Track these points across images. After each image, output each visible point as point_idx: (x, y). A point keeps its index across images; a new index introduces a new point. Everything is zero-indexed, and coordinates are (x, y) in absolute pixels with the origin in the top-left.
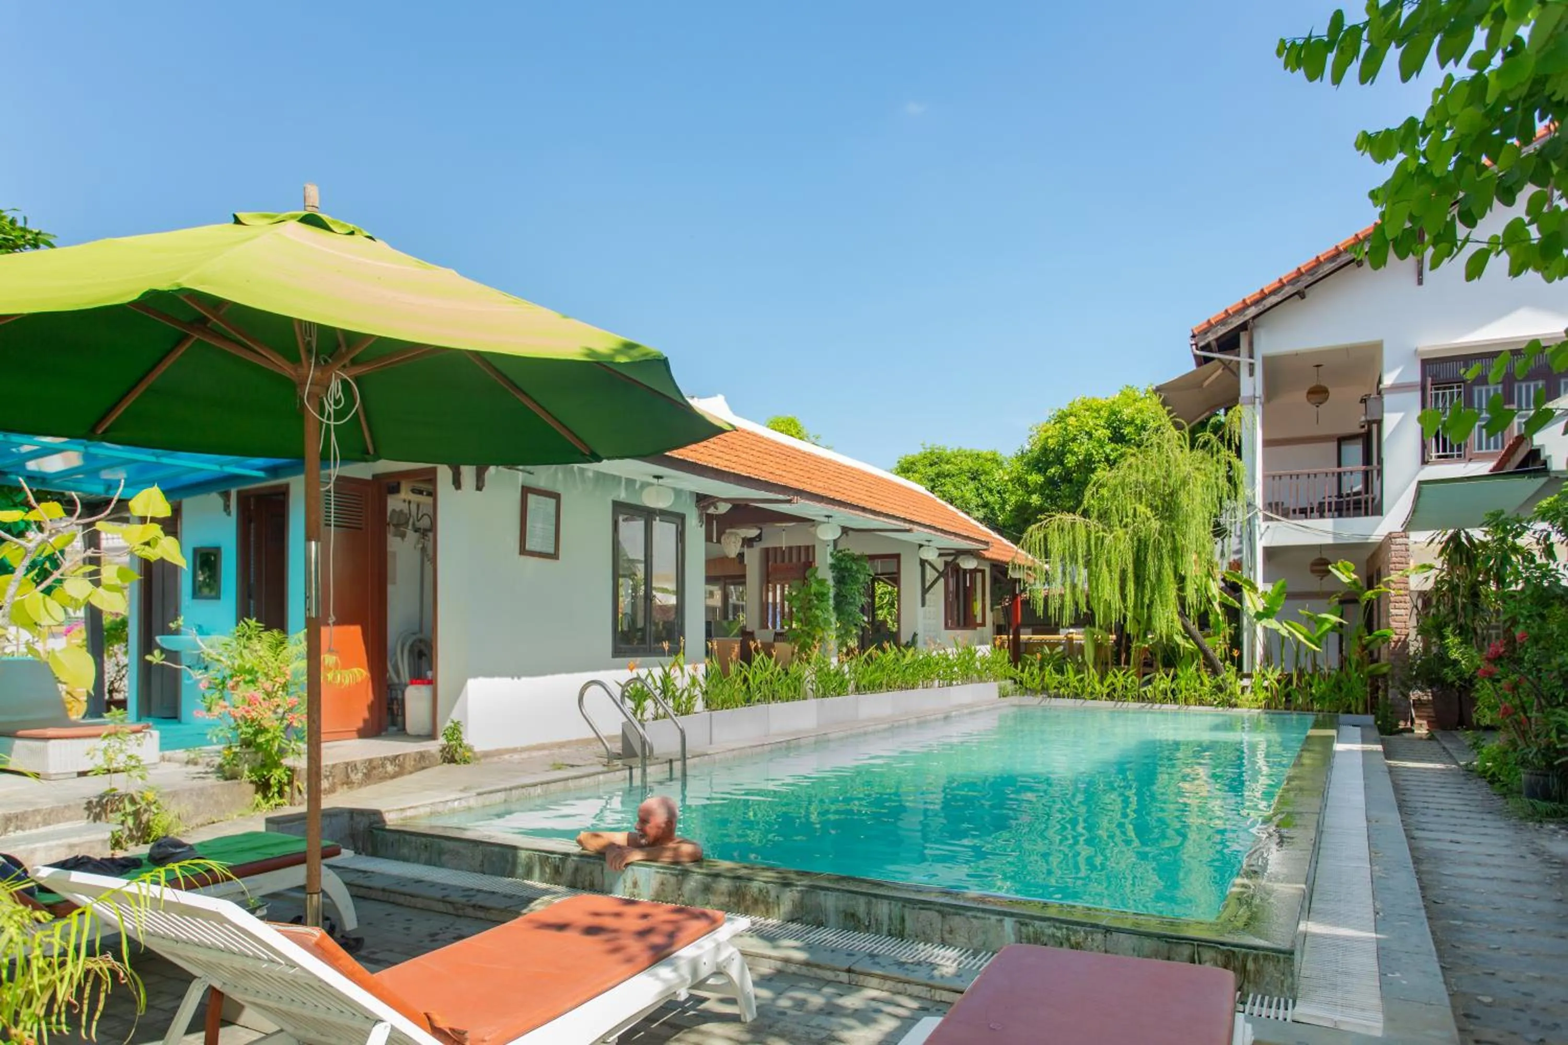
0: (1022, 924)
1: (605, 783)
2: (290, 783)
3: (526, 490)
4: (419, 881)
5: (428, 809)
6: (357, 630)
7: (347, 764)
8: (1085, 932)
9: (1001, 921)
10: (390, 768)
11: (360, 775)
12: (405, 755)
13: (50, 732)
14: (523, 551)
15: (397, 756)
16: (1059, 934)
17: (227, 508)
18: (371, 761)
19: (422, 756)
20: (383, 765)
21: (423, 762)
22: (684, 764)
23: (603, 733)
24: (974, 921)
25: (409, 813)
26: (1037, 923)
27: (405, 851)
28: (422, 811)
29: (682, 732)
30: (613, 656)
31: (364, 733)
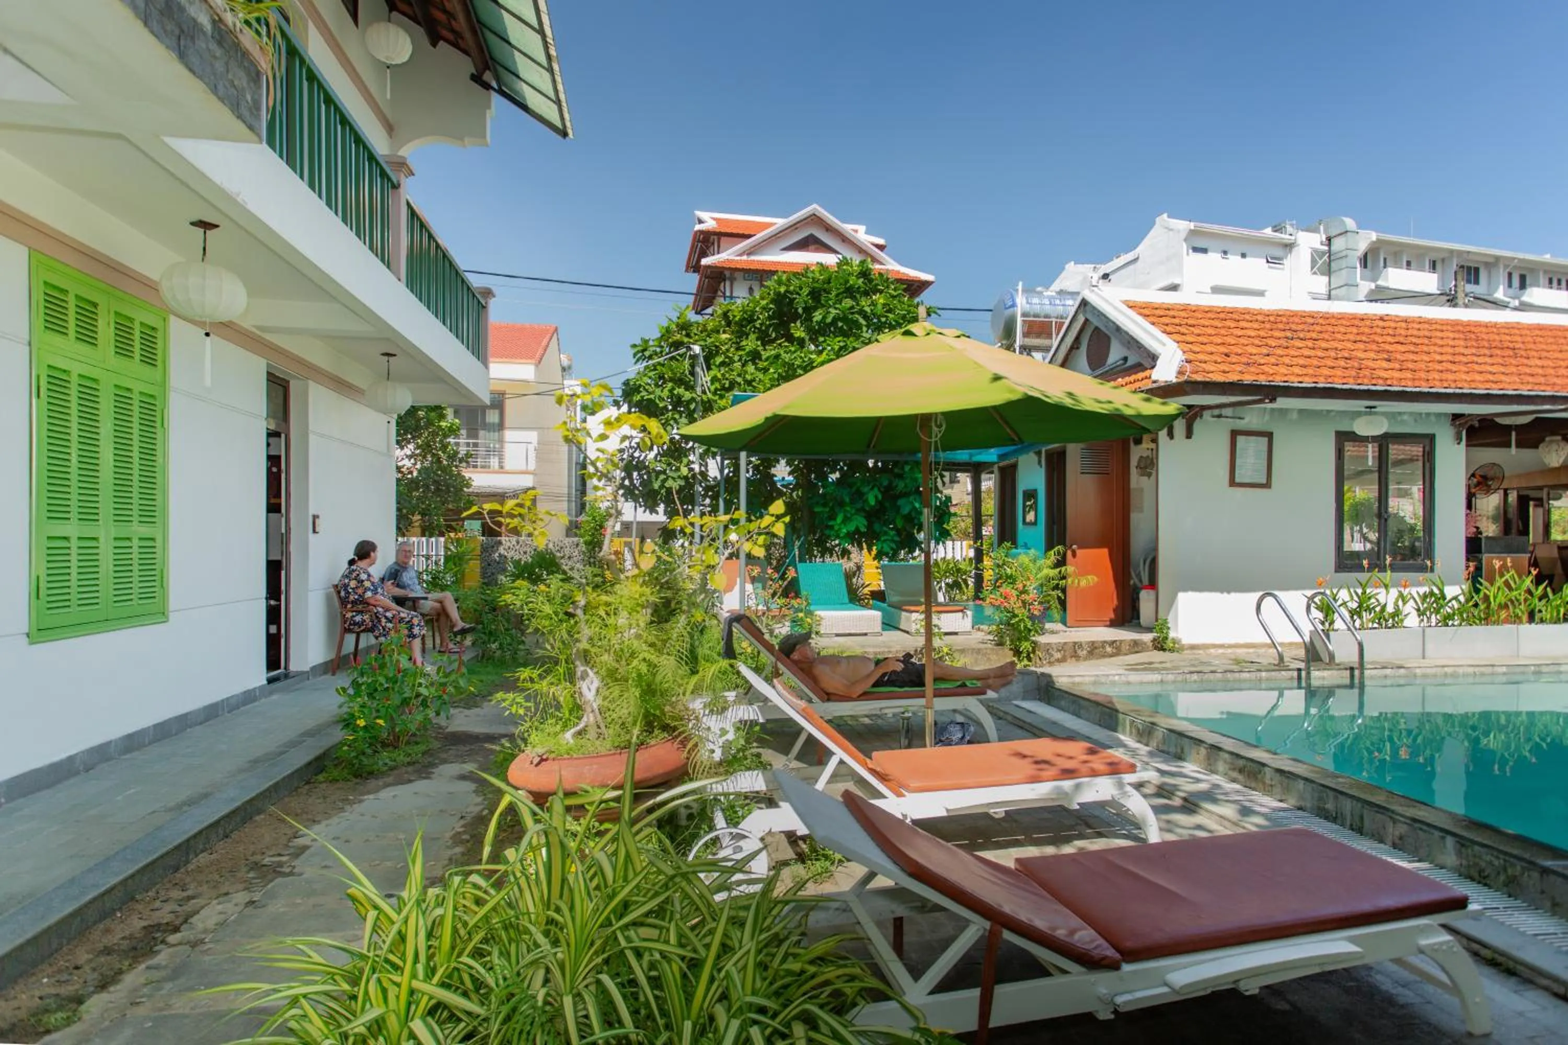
0: (1463, 845)
1: (1267, 679)
2: (1034, 652)
3: (1235, 434)
4: (1054, 723)
5: (1093, 679)
6: (1105, 551)
7: (1075, 643)
8: (1523, 868)
9: (1443, 838)
10: (1109, 649)
11: (1085, 652)
12: (1121, 641)
13: (912, 608)
14: (1233, 483)
15: (1115, 641)
16: (1496, 863)
17: (1040, 462)
18: (1093, 643)
19: (1136, 643)
20: (1103, 647)
21: (1136, 647)
22: (1362, 673)
23: (1278, 639)
24: (1420, 833)
25: (1077, 680)
26: (1476, 848)
27: (1063, 703)
28: (1087, 679)
29: (1361, 646)
30: (1336, 571)
31: (1113, 624)
